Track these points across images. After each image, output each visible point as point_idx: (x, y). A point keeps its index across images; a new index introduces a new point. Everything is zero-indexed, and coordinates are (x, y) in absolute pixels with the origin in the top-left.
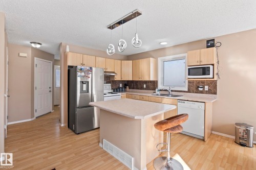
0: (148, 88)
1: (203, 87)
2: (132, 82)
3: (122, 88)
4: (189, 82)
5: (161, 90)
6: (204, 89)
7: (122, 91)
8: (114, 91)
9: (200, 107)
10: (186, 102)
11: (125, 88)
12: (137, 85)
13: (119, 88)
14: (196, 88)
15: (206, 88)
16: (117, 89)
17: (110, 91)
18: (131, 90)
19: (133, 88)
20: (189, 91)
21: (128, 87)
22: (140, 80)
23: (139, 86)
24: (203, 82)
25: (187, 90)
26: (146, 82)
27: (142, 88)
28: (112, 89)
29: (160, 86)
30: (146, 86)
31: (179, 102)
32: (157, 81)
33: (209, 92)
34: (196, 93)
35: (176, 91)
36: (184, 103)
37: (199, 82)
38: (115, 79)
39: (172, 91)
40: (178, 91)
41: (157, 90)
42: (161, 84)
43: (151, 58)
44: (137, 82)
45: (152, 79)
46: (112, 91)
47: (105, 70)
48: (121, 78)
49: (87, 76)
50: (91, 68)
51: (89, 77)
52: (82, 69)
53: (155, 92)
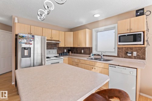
0: (85, 53)
1: (132, 53)
2: (74, 48)
3: (66, 53)
4: (118, 48)
5: (94, 55)
6: (132, 55)
7: (66, 55)
8: (59, 55)
9: (132, 73)
10: (116, 66)
11: (69, 52)
12: (77, 51)
13: (64, 53)
14: (125, 54)
15: (135, 54)
16: (62, 54)
17: (56, 55)
18: (73, 54)
19: (74, 53)
20: (118, 56)
21: (70, 52)
22: (79, 46)
23: (79, 52)
24: (131, 48)
25: (117, 55)
26: (83, 48)
27: (81, 53)
28: (58, 53)
29: (94, 52)
30: (84, 51)
31: (110, 66)
32: (92, 48)
33: (138, 57)
34: (125, 58)
35: (107, 56)
36: (115, 67)
37: (127, 48)
38: (60, 46)
39: (103, 55)
40: (109, 56)
41: (91, 54)
42: (95, 50)
43: (86, 29)
44: (77, 48)
45: (88, 46)
46: (58, 55)
47: (51, 39)
48: (65, 45)
49: (29, 43)
50: (33, 36)
51: (31, 44)
52: (23, 37)
53: (90, 56)
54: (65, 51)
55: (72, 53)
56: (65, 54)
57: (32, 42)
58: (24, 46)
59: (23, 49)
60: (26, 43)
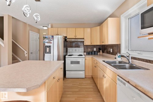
0: (113, 53)
3: (95, 52)
7: (95, 54)
8: (87, 54)
10: (127, 84)
18: (104, 54)
21: (101, 51)
22: (103, 44)
26: (112, 46)
27: (110, 53)
28: (84, 52)
30: (112, 50)
31: (119, 80)
32: (120, 45)
41: (117, 56)
42: (126, 48)
47: (75, 37)
48: (91, 43)
49: (50, 42)
50: (53, 36)
51: (51, 43)
52: (46, 37)
53: (116, 58)
54: (95, 49)
55: (103, 52)
56: (93, 53)
57: (52, 42)
58: (46, 44)
59: (46, 47)
60: (48, 43)
